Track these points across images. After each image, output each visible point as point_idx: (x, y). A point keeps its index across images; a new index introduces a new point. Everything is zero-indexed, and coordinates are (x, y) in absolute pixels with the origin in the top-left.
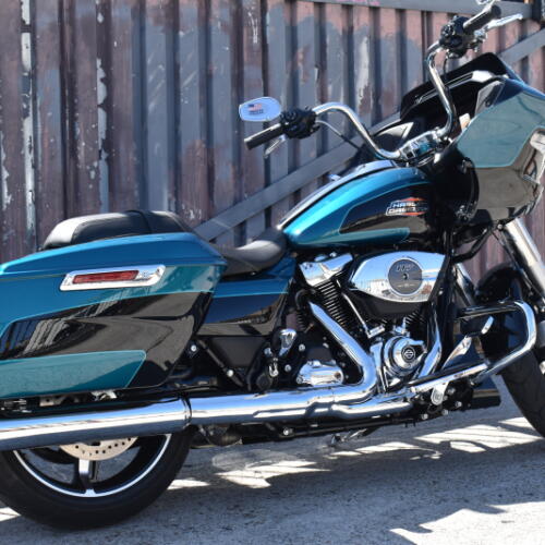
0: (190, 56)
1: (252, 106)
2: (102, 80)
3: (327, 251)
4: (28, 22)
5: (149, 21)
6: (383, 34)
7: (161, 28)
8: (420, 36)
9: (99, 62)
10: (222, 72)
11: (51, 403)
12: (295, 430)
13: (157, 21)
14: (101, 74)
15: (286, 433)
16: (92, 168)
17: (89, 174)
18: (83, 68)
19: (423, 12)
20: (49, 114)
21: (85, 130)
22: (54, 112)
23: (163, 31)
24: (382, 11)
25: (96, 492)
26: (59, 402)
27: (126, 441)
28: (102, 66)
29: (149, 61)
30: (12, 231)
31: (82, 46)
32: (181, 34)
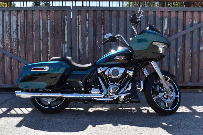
0: (122, 24)
1: (107, 35)
2: (103, 29)
3: (103, 66)
4: (88, 19)
5: (113, 17)
6: (171, 17)
7: (115, 18)
8: (182, 17)
9: (102, 26)
10: (129, 27)
11: (41, 90)
12: (88, 102)
13: (115, 17)
14: (103, 28)
15: (86, 102)
16: (99, 46)
17: (99, 48)
18: (98, 27)
19: (183, 12)
20: (91, 36)
21: (98, 39)
22: (92, 36)
23: (116, 19)
24: (172, 12)
25: (49, 107)
26: (43, 90)
27: (54, 99)
28: (103, 27)
29: (112, 25)
30: (83, 58)
31: (98, 23)
32: (120, 19)
